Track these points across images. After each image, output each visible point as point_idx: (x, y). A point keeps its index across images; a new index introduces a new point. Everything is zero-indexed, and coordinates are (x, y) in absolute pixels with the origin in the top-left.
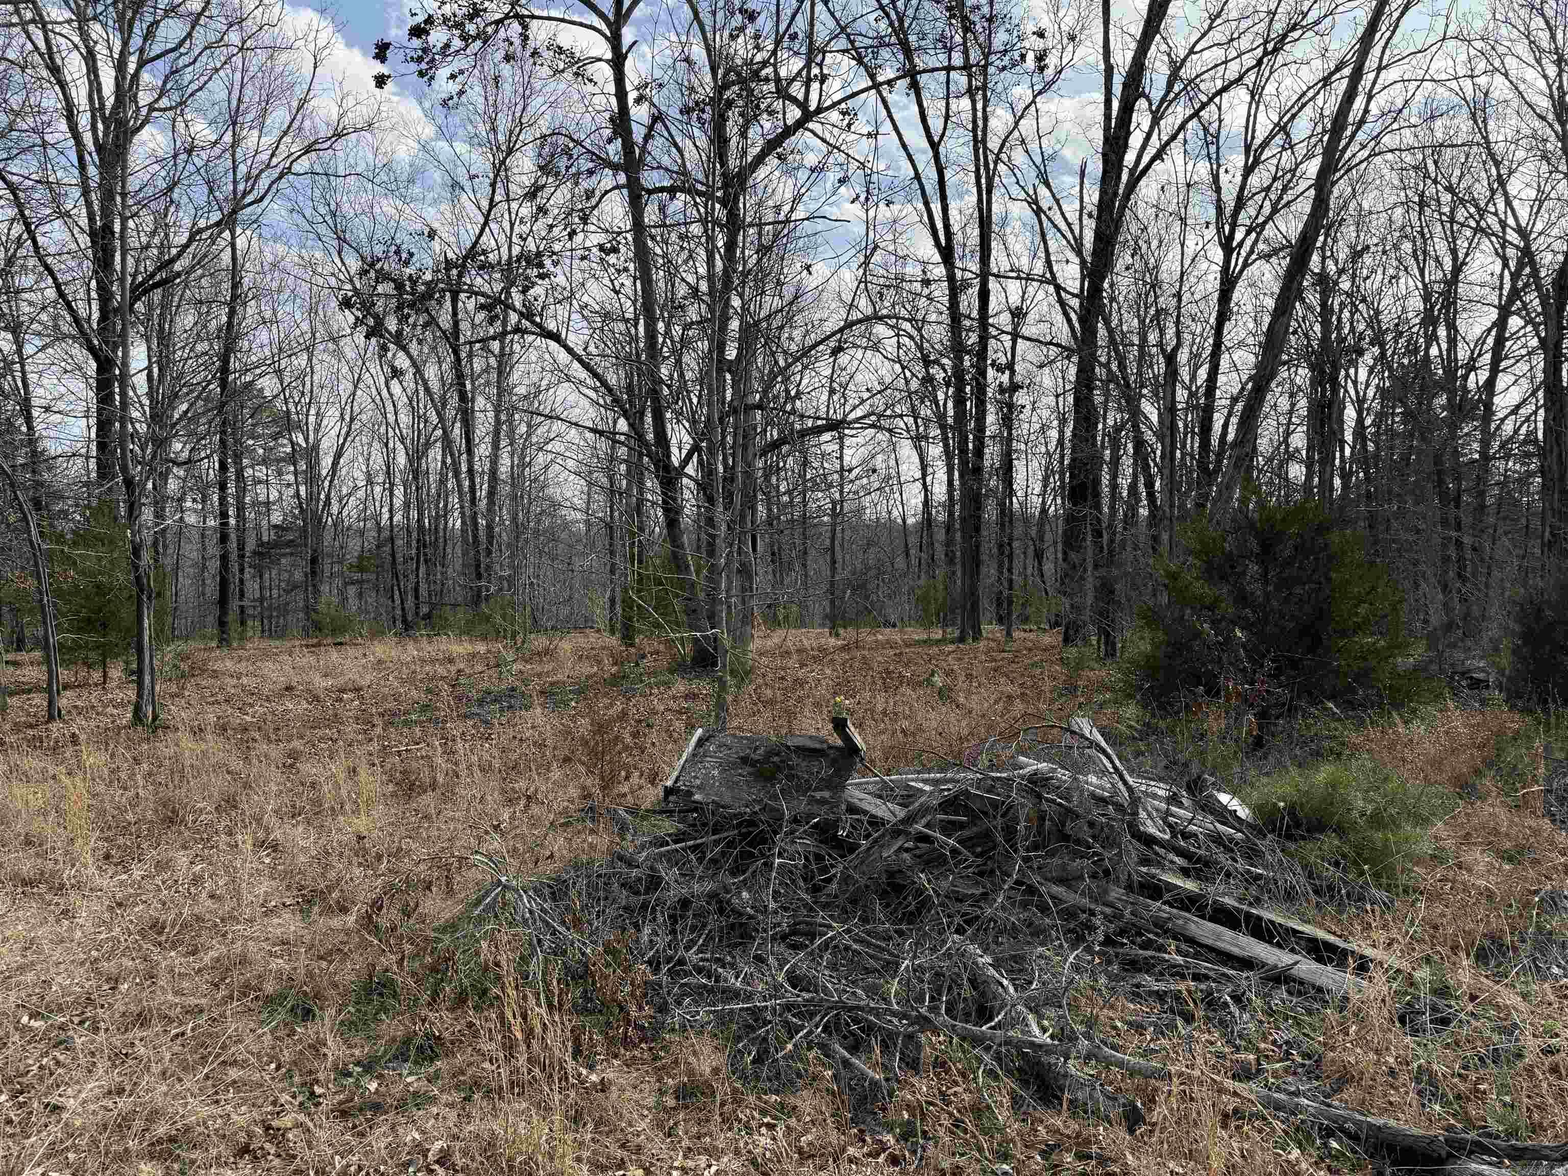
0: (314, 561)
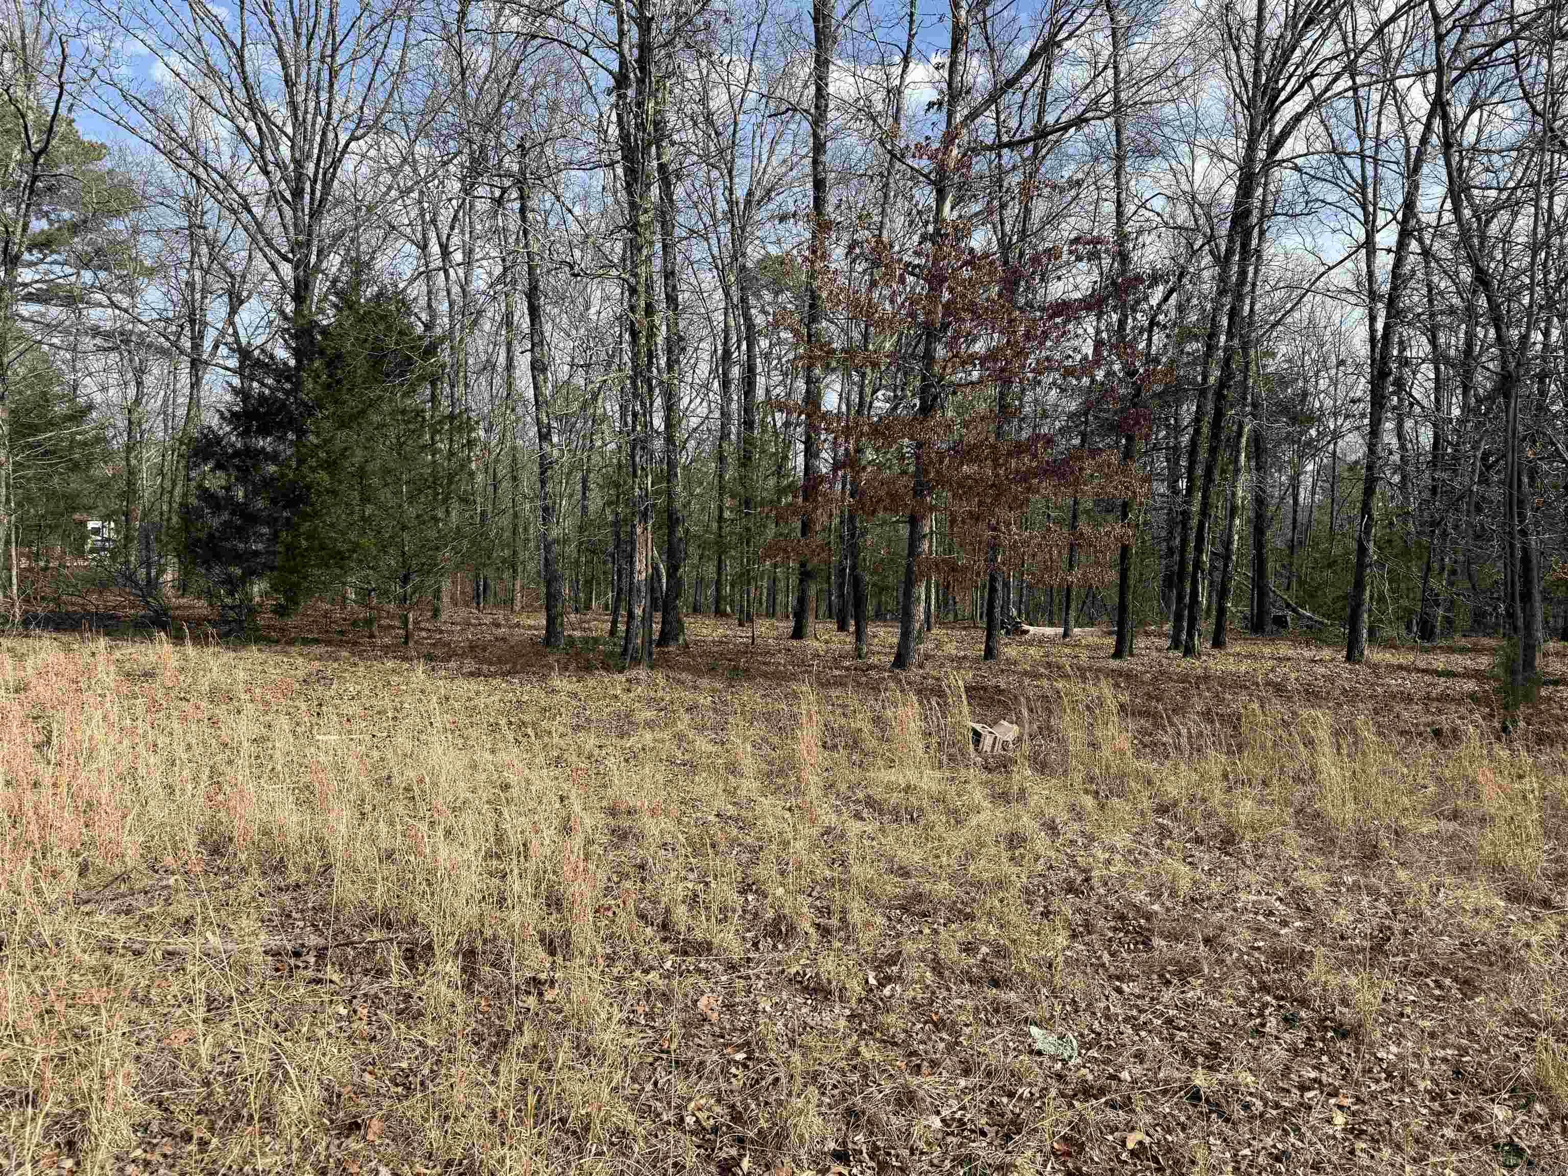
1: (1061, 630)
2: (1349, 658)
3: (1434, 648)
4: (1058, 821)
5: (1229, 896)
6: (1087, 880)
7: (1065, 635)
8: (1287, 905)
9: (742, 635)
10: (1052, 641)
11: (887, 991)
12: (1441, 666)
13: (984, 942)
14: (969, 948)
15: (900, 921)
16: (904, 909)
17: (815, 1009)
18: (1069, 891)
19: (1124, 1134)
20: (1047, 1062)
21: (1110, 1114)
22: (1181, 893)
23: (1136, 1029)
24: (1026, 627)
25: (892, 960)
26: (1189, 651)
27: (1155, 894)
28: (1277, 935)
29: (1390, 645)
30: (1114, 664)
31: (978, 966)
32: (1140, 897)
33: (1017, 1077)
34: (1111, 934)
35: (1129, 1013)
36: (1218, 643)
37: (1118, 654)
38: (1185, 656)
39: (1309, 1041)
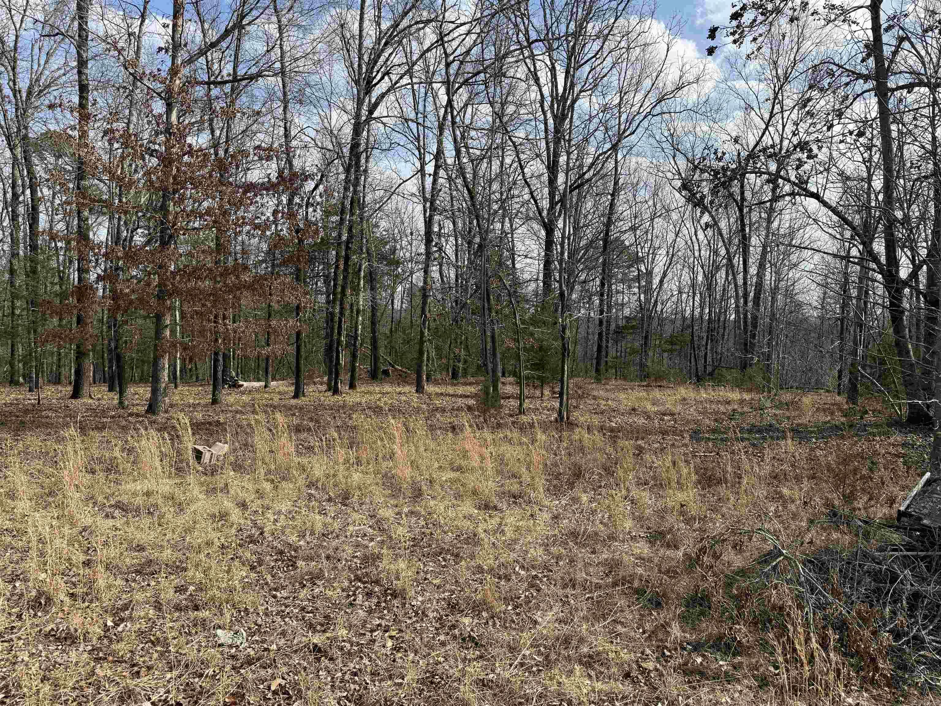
0: (646, 337)
1: (263, 384)
2: (417, 391)
3: (458, 383)
4: (247, 500)
5: (343, 529)
6: (262, 533)
7: (266, 386)
8: (374, 529)
9: (31, 399)
10: (257, 390)
11: (120, 629)
12: (460, 392)
13: (190, 584)
14: (180, 590)
15: (135, 581)
16: (138, 572)
17: (64, 651)
18: (251, 542)
19: (269, 682)
20: (226, 650)
21: (263, 672)
22: (317, 532)
23: (283, 618)
24: (241, 383)
25: (125, 607)
26: (336, 391)
27: (302, 536)
28: (367, 547)
29: (436, 383)
30: (294, 402)
31: (186, 599)
32: (293, 539)
33: (205, 663)
34: (273, 564)
35: (279, 609)
36: (352, 386)
37: (296, 396)
38: (333, 395)
39: (378, 604)
